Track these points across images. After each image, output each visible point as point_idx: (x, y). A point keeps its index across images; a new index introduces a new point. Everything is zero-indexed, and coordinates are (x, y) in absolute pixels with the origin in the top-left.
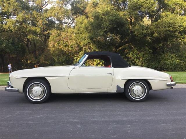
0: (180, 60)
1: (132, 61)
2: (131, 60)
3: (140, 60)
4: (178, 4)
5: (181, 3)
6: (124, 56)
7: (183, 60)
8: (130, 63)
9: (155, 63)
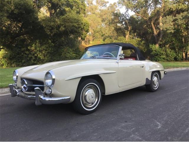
0: (76, 54)
1: (34, 55)
2: (32, 53)
3: (42, 53)
4: (76, 2)
5: (78, 2)
6: (25, 49)
7: (79, 54)
8: (32, 56)
9: (57, 57)
